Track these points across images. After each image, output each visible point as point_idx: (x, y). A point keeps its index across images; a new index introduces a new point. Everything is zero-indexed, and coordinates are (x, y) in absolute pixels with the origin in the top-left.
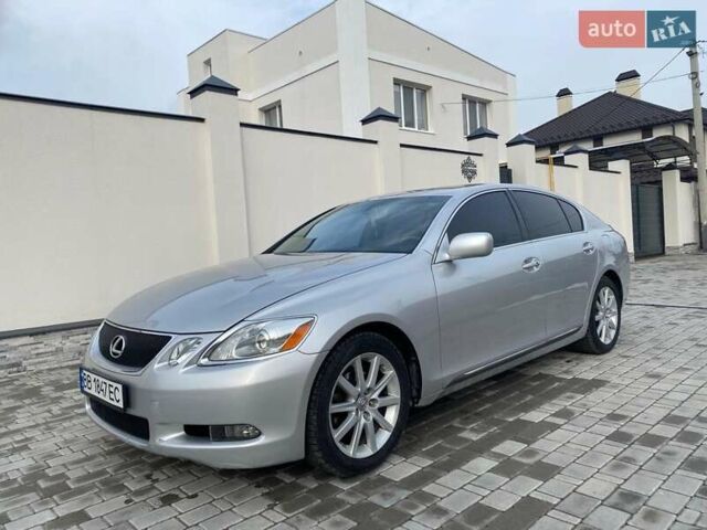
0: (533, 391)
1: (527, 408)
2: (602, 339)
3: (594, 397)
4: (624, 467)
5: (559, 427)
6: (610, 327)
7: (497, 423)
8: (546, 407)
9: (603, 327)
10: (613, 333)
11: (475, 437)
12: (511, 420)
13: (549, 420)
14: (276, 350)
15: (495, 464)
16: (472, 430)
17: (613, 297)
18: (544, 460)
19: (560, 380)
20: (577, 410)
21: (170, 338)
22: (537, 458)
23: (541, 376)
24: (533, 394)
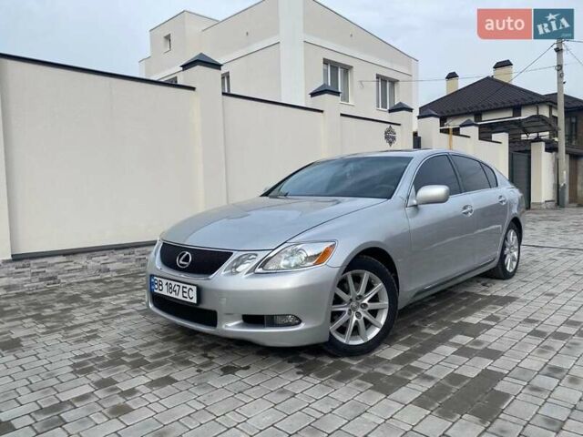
0: (465, 303)
1: (466, 314)
2: (508, 268)
3: (510, 308)
4: (546, 352)
5: (492, 327)
6: (513, 259)
7: (446, 324)
8: (478, 314)
9: (508, 260)
10: (515, 264)
11: (435, 333)
12: (456, 322)
13: (483, 322)
14: (311, 264)
15: (455, 349)
16: (431, 328)
17: (515, 237)
18: (489, 347)
19: (482, 296)
20: (502, 317)
21: (232, 253)
22: (484, 346)
23: (467, 294)
24: (466, 305)
